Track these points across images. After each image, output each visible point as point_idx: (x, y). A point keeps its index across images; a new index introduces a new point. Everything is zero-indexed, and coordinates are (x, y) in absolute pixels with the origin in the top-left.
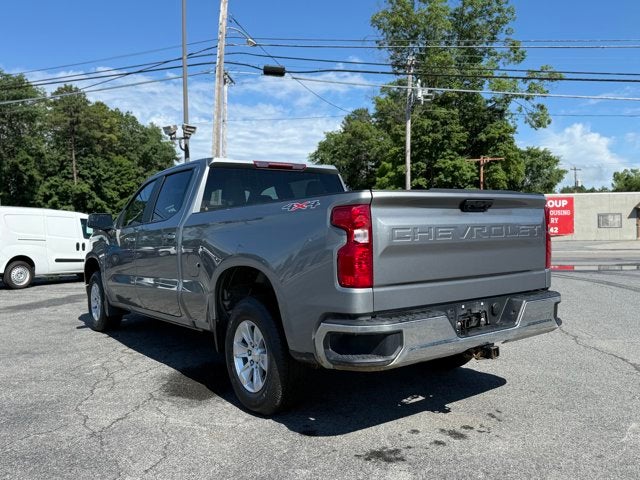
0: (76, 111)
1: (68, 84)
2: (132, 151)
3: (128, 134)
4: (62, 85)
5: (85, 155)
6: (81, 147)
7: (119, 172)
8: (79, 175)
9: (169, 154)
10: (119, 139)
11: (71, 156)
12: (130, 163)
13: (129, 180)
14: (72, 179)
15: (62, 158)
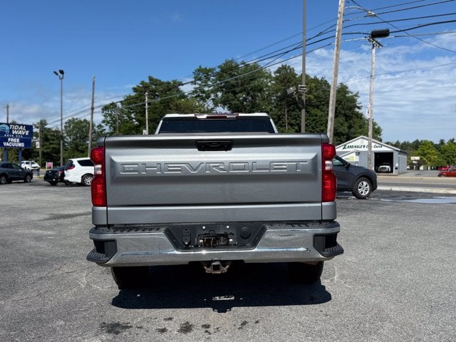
0: (288, 82)
2: (323, 105)
3: (321, 93)
5: (293, 111)
6: (290, 105)
7: (314, 120)
8: (289, 124)
9: (351, 105)
10: (315, 97)
11: (284, 112)
12: (322, 113)
13: (322, 125)
14: (285, 126)
15: (279, 113)
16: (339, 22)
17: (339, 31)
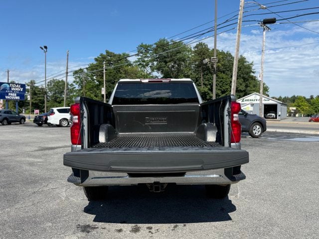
0: (204, 54)
1: (200, 42)
2: (228, 71)
3: (227, 62)
4: (198, 43)
5: (207, 75)
6: (205, 71)
7: (221, 81)
8: (204, 84)
9: (247, 70)
10: (222, 65)
11: (201, 75)
12: (227, 76)
13: (227, 85)
14: (201, 85)
15: (197, 76)
16: (241, 13)
17: (240, 19)
